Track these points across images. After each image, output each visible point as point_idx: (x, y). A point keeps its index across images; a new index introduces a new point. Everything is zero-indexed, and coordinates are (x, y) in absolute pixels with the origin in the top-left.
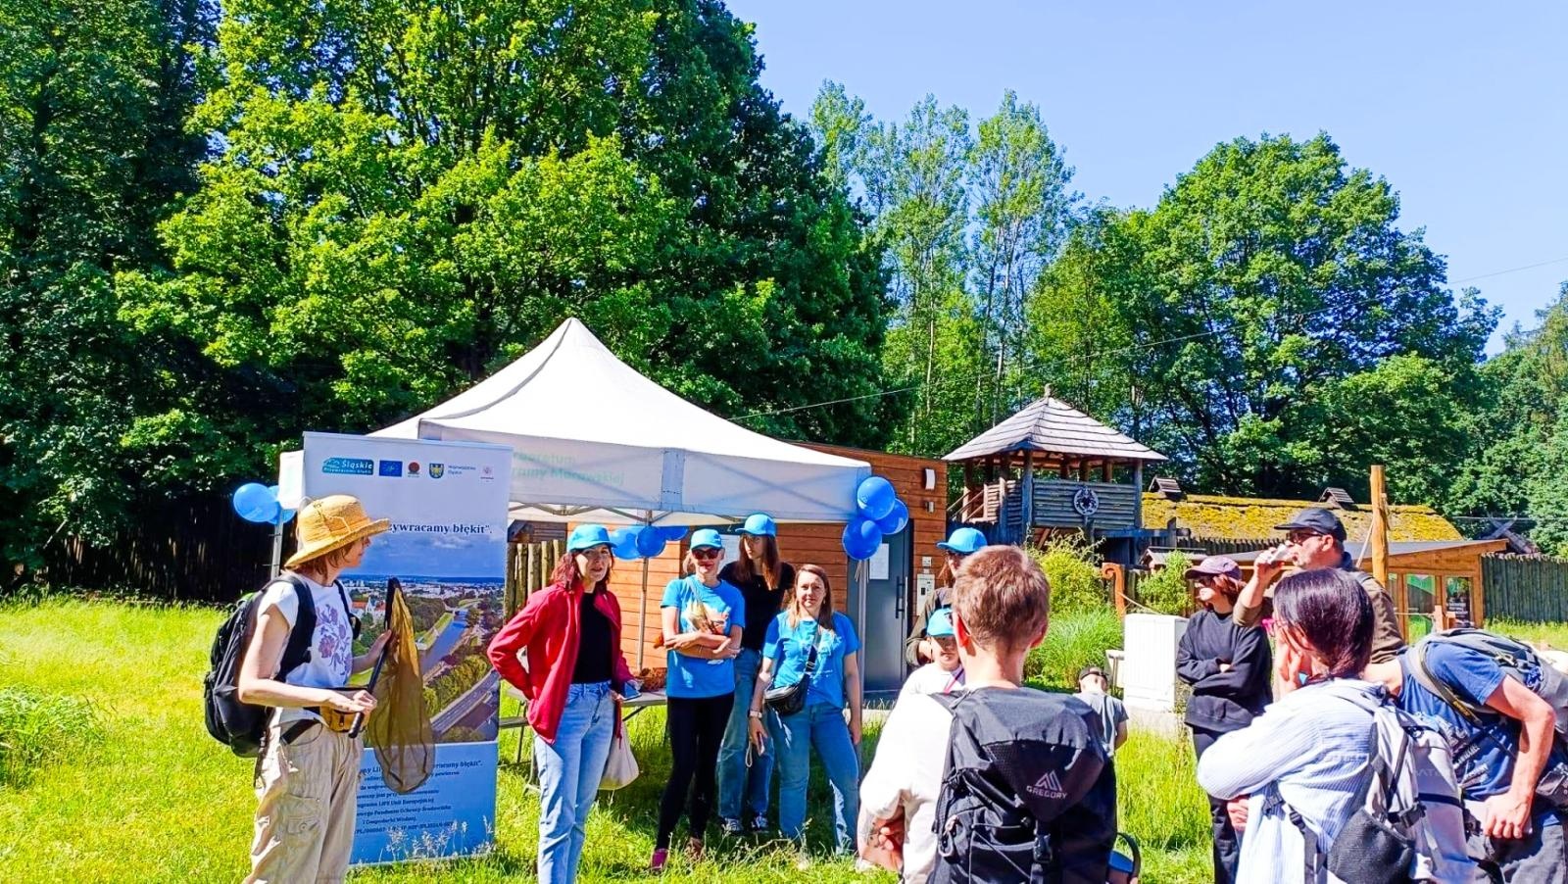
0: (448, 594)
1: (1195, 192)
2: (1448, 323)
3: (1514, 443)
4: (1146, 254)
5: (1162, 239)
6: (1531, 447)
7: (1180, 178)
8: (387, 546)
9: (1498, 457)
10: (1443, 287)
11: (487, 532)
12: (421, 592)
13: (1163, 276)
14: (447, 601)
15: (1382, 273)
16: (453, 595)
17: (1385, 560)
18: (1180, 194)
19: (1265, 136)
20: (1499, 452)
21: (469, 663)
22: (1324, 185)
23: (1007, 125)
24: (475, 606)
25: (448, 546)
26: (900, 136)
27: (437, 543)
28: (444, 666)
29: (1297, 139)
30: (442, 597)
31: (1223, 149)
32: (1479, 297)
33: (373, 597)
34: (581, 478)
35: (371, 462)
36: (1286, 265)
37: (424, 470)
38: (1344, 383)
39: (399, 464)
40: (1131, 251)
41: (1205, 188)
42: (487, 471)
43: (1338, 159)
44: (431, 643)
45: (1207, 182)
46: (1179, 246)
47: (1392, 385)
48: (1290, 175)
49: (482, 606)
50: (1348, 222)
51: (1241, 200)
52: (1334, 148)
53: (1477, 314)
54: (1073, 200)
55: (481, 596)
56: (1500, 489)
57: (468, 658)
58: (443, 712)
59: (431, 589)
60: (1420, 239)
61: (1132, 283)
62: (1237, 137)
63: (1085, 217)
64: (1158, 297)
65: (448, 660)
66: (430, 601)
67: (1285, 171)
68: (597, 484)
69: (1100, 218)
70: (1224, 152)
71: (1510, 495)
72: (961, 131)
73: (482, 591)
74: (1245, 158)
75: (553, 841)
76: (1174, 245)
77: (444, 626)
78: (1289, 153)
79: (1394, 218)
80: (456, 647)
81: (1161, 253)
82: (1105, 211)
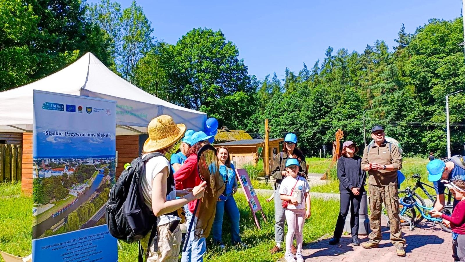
0: (97, 163)
1: (188, 41)
2: (249, 84)
3: (256, 115)
4: (175, 58)
5: (180, 54)
6: (260, 116)
7: (183, 37)
8: (72, 143)
9: (253, 119)
10: (248, 75)
11: (109, 137)
12: (86, 162)
13: (180, 65)
14: (96, 166)
15: (234, 70)
16: (98, 163)
17: (268, 144)
18: (183, 41)
19: (206, 28)
20: (253, 117)
21: (105, 191)
22: (221, 44)
23: (133, 11)
24: (107, 167)
25: (95, 142)
26: (98, 9)
27: (91, 141)
28: (96, 193)
29: (214, 31)
30: (94, 164)
31: (195, 30)
32: (255, 78)
33: (67, 165)
34: (135, 115)
35: (63, 105)
36: (212, 65)
37: (84, 109)
38: (226, 98)
39: (74, 107)
40: (171, 56)
41: (190, 41)
42: (108, 111)
43: (224, 37)
44: (91, 184)
45: (191, 39)
46: (185, 56)
47: (237, 99)
48: (213, 40)
49: (109, 167)
50: (227, 55)
51: (200, 46)
52: (223, 35)
53: (255, 82)
54: (153, 39)
55: (109, 163)
56: (253, 126)
57: (105, 189)
58: (97, 212)
59: (89, 161)
60: (243, 62)
61: (171, 65)
62: (199, 27)
63: (156, 44)
64: (180, 70)
65: (98, 190)
66: (90, 166)
67: (212, 39)
68: (139, 118)
69: (161, 45)
70: (195, 31)
71: (255, 128)
72: (118, 11)
73: (109, 161)
74: (201, 33)
75: (201, 256)
76: (183, 56)
77: (95, 177)
78: (211, 34)
79: (238, 55)
80: (100, 185)
81: (179, 58)
82: (162, 43)
